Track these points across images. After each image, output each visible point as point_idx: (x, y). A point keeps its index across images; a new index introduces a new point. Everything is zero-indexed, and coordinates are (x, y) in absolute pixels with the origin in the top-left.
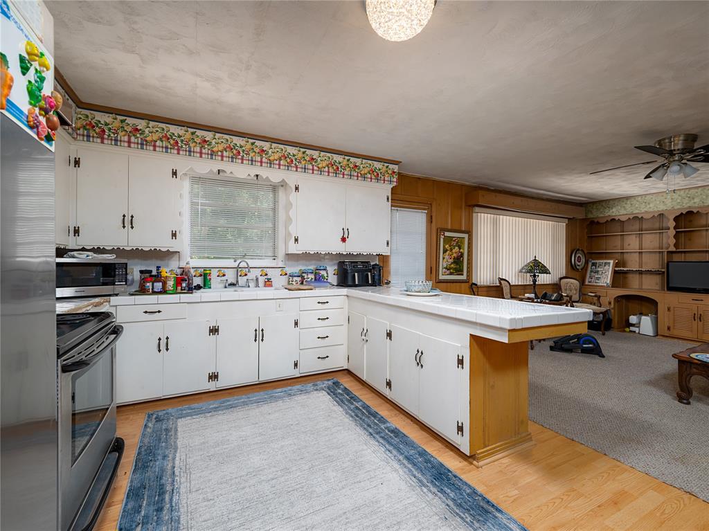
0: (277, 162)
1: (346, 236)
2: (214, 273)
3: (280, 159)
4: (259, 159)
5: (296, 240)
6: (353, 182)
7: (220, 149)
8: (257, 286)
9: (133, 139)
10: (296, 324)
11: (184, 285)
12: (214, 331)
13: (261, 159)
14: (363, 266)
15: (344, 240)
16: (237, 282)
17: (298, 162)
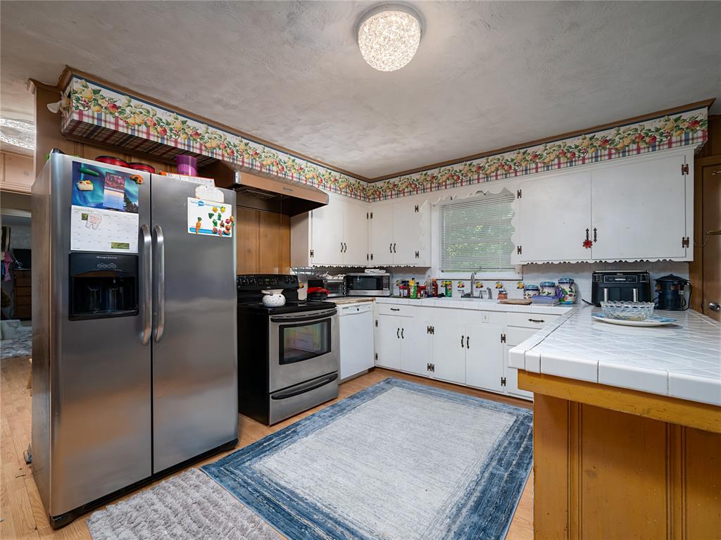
0: (494, 174)
1: (591, 238)
2: (455, 284)
3: (497, 170)
4: (476, 177)
5: (520, 250)
6: (604, 165)
7: (444, 179)
8: (491, 297)
9: (393, 193)
10: (503, 339)
11: (422, 292)
12: (431, 330)
13: (479, 176)
14: (626, 278)
15: (588, 244)
16: (472, 292)
17: (518, 166)
